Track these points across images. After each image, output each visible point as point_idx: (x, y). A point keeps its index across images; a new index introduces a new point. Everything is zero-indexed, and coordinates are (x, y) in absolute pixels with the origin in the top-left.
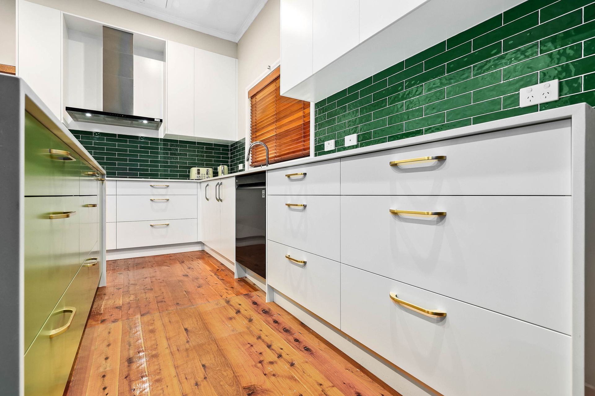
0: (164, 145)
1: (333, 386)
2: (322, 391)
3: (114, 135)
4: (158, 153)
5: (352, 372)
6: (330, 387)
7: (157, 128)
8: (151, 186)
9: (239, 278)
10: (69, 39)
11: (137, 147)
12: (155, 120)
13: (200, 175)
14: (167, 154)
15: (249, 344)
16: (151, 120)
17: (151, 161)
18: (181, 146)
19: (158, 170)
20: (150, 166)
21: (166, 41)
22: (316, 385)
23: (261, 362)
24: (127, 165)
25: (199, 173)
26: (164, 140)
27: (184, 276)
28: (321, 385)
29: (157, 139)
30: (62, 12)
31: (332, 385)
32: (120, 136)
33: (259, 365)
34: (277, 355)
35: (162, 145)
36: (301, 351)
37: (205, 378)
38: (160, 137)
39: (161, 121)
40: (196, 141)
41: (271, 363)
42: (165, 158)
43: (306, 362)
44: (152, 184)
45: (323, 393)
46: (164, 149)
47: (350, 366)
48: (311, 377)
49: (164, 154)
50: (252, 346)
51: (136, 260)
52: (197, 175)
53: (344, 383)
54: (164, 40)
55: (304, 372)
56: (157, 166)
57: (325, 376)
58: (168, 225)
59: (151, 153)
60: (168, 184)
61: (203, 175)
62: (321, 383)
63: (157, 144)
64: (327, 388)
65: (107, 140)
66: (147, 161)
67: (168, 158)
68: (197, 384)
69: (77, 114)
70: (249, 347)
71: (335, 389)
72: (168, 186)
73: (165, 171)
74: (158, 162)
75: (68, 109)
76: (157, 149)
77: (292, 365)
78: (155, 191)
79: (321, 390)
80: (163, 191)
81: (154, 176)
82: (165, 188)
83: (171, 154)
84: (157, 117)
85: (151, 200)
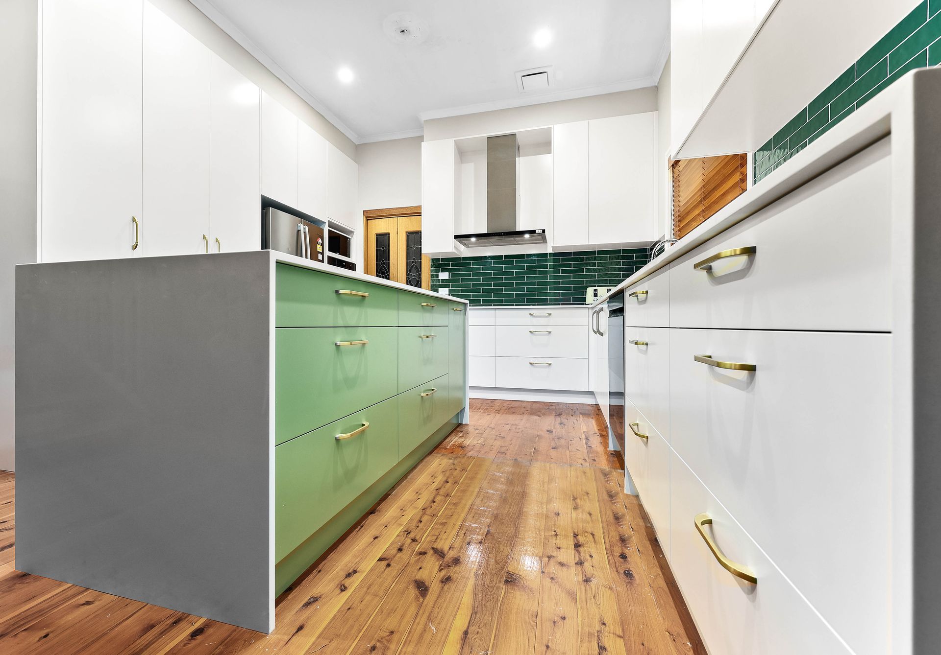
0: (554, 260)
1: (620, 637)
2: (598, 632)
3: (501, 257)
4: (546, 272)
5: (675, 641)
6: (615, 634)
7: (544, 241)
8: (530, 314)
9: (614, 451)
10: (462, 163)
11: (523, 267)
12: (537, 232)
13: (598, 298)
14: (558, 272)
15: (555, 531)
16: (532, 232)
17: (539, 284)
18: (576, 260)
19: (546, 295)
20: (538, 289)
21: (552, 126)
22: (597, 619)
23: (550, 557)
24: (514, 290)
25: (596, 295)
26: (555, 255)
27: (547, 431)
28: (604, 624)
29: (546, 255)
30: (453, 139)
31: (621, 634)
32: (507, 257)
33: (546, 559)
34: (578, 559)
35: (552, 261)
36: (617, 571)
37: (481, 542)
38: (548, 252)
39: (544, 231)
40: (596, 250)
41: (562, 564)
42: (555, 277)
43: (610, 588)
44: (532, 312)
45: (596, 634)
46: (555, 266)
47: (679, 629)
48: (600, 608)
49: (555, 272)
50: (556, 535)
51: (514, 403)
52: (594, 298)
53: (643, 644)
54: (550, 126)
55: (594, 597)
56: (546, 289)
57: (621, 619)
58: (550, 364)
59: (540, 273)
60: (549, 311)
62: (606, 622)
63: (546, 261)
64: (610, 633)
65: (495, 263)
66: (535, 284)
67: (560, 277)
68: (469, 544)
69: (465, 241)
70: (552, 535)
71: (620, 642)
72: (550, 314)
73: (555, 295)
74: (546, 283)
76: (546, 267)
77: (587, 580)
78: (535, 321)
79: (597, 628)
80: (544, 321)
81: (542, 302)
82: (547, 317)
83: (563, 272)
84: (538, 228)
85: (531, 332)
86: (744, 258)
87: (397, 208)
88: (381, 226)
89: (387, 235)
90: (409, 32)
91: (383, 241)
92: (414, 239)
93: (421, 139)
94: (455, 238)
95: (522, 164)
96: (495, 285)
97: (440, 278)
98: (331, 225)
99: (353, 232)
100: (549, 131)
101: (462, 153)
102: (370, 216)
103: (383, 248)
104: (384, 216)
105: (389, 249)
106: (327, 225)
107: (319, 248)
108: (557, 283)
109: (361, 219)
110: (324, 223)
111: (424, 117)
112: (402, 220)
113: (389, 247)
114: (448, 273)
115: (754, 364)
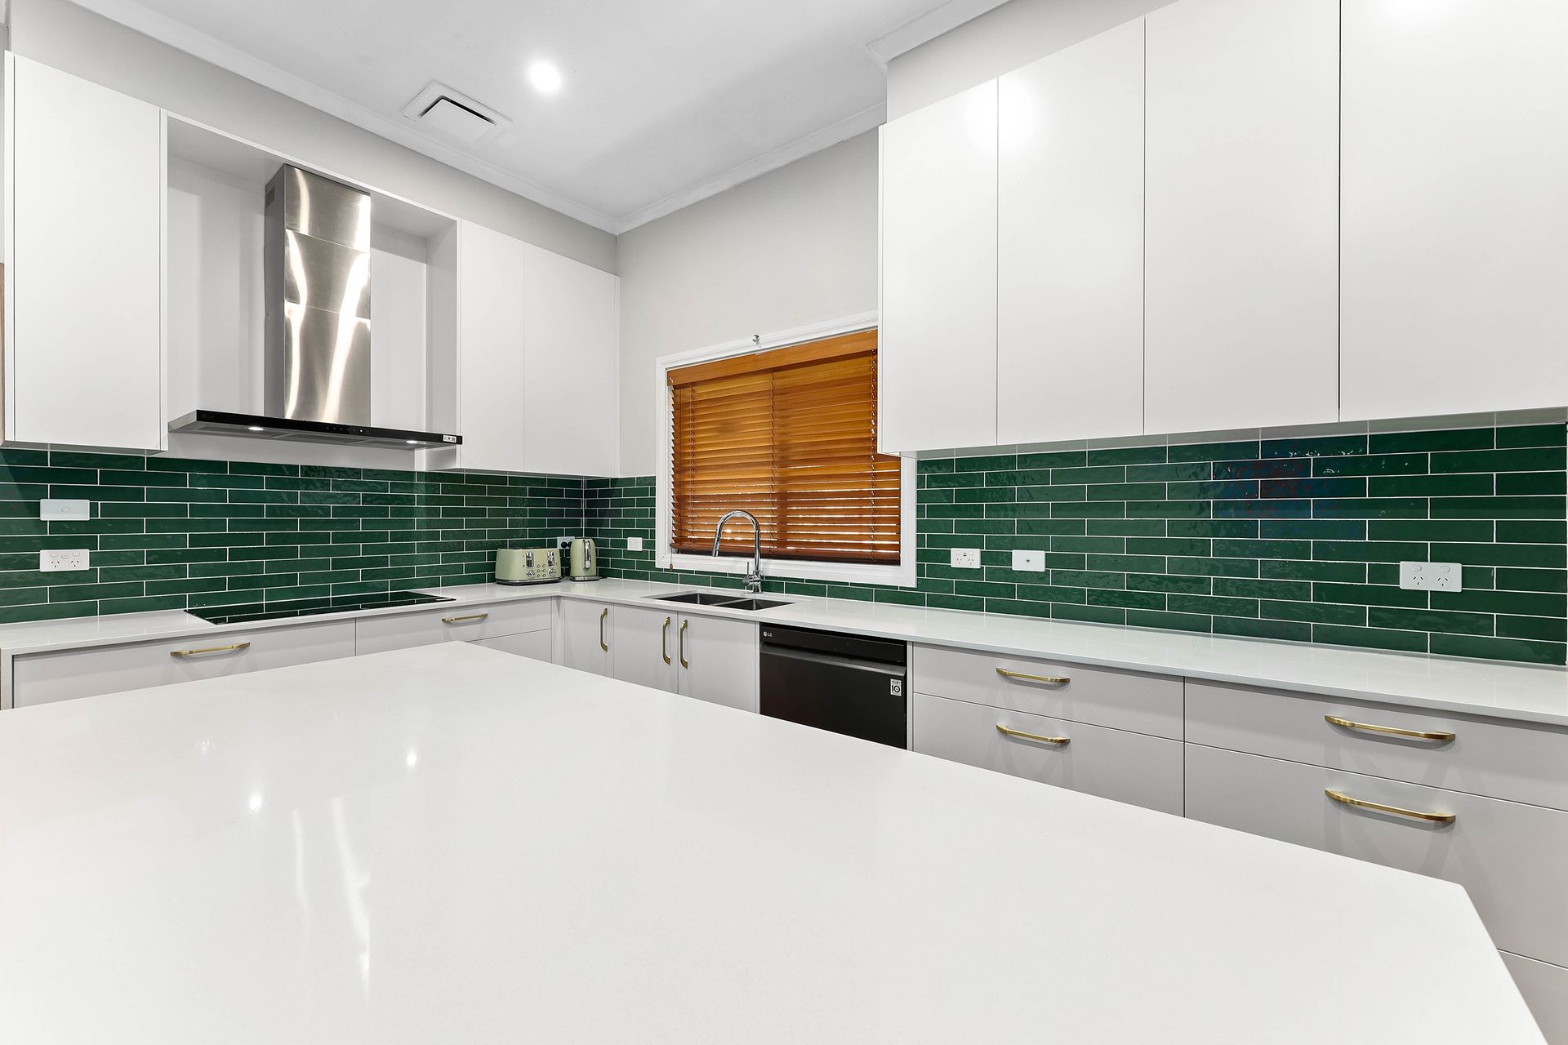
0: (429, 488)
4: (411, 512)
8: (444, 620)
11: (355, 499)
13: (535, 568)
14: (436, 512)
16: (432, 438)
21: (457, 220)
24: (329, 552)
25: (529, 564)
26: (429, 476)
30: (164, 113)
35: (423, 488)
38: (417, 469)
39: (459, 440)
42: (429, 524)
46: (428, 501)
49: (429, 512)
52: (526, 570)
54: (452, 217)
56: (410, 548)
59: (395, 512)
61: (541, 568)
63: (411, 487)
66: (383, 536)
67: (441, 524)
72: (485, 616)
74: (411, 536)
75: (204, 416)
76: (411, 500)
82: (479, 622)
83: (446, 513)
94: (192, 418)
96: (272, 539)
97: (45, 516)
100: (446, 223)
108: (435, 536)
114: (88, 502)
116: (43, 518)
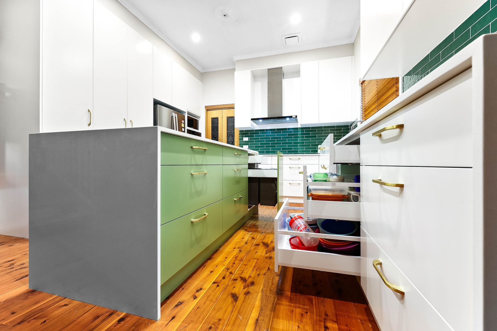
0: (302, 131)
1: (335, 322)
2: (324, 319)
3: (275, 130)
4: (298, 137)
5: (363, 324)
6: (333, 321)
7: (297, 121)
8: (289, 159)
10: (255, 82)
11: (286, 135)
12: (293, 117)
16: (291, 117)
17: (294, 143)
18: (313, 131)
19: (298, 149)
20: (293, 146)
21: (301, 63)
22: (324, 313)
23: (300, 281)
24: (281, 146)
26: (302, 128)
28: (327, 315)
29: (297, 128)
30: (251, 70)
31: (336, 320)
32: (278, 129)
33: (297, 283)
34: (314, 283)
36: (334, 289)
37: (264, 274)
38: (299, 127)
39: (296, 116)
40: (323, 126)
41: (306, 285)
42: (302, 140)
44: (290, 157)
45: (323, 321)
46: (302, 134)
47: (366, 318)
48: (325, 307)
49: (302, 137)
50: (303, 271)
53: (347, 326)
54: (299, 63)
55: (322, 302)
56: (297, 146)
57: (336, 313)
58: (300, 184)
59: (294, 137)
60: (299, 157)
63: (298, 131)
64: (330, 320)
65: (272, 133)
66: (292, 143)
67: (304, 140)
68: (259, 275)
69: (256, 121)
70: (300, 271)
71: (335, 324)
72: (300, 159)
73: (302, 149)
74: (298, 143)
75: (252, 119)
76: (297, 134)
77: (319, 293)
78: (292, 162)
79: (324, 317)
80: (296, 162)
81: (296, 152)
82: (298, 160)
83: (306, 137)
84: (293, 115)
85: (290, 167)
86: (398, 130)
87: (222, 105)
88: (214, 114)
89: (217, 119)
90: (228, 16)
91: (215, 122)
92: (231, 120)
93: (234, 70)
94: (251, 120)
95: (285, 82)
96: (272, 144)
98: (189, 113)
99: (200, 117)
100: (299, 65)
101: (255, 77)
102: (208, 109)
103: (215, 125)
104: (215, 109)
105: (218, 126)
106: (187, 113)
107: (183, 125)
108: (303, 143)
109: (204, 110)
110: (185, 112)
111: (236, 58)
112: (224, 111)
113: (218, 124)
114: (248, 138)
115: (403, 184)
116: (243, 140)
